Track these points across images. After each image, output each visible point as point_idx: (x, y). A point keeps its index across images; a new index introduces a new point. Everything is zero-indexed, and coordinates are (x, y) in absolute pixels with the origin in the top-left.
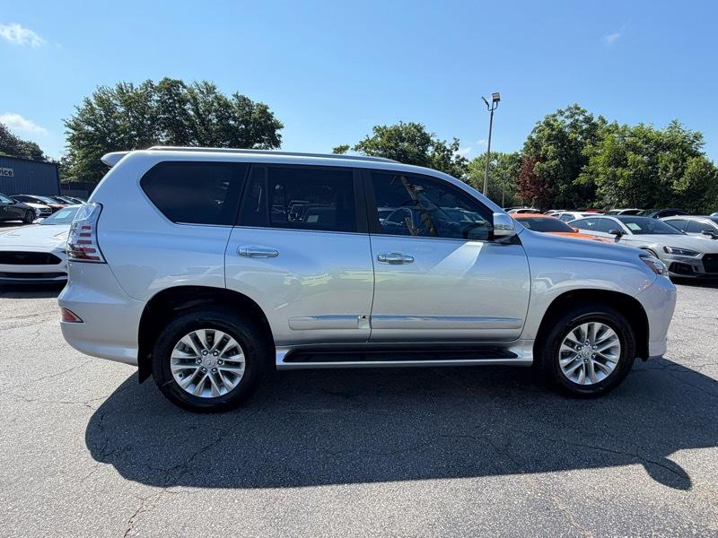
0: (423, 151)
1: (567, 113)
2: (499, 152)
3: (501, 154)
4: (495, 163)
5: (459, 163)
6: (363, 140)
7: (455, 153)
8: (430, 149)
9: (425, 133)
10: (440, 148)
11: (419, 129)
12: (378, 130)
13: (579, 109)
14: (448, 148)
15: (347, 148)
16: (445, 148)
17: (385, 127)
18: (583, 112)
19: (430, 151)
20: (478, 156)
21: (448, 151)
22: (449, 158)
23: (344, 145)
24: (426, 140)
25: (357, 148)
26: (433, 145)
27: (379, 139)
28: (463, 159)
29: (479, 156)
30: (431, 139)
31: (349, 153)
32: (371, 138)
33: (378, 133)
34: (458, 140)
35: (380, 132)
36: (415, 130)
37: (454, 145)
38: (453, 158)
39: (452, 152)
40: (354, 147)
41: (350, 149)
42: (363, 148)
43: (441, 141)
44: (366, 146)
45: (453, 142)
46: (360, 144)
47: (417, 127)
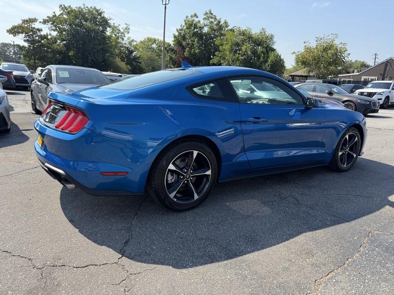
0: (103, 31)
2: (157, 38)
3: (158, 40)
4: (154, 46)
5: (130, 43)
6: (51, 16)
7: (127, 35)
8: (108, 29)
9: (103, 17)
10: (114, 29)
11: (100, 13)
12: (63, 8)
13: (212, 14)
14: (122, 31)
15: (34, 20)
16: (119, 30)
17: (70, 7)
19: (108, 32)
20: (142, 39)
21: (122, 33)
22: (123, 39)
24: (105, 23)
25: (45, 22)
26: (110, 27)
27: (65, 16)
28: (133, 41)
29: (144, 39)
30: (109, 21)
31: (37, 25)
32: (57, 15)
33: (64, 11)
34: (129, 25)
35: (65, 11)
36: (96, 13)
37: (126, 29)
38: (125, 39)
39: (124, 35)
40: (42, 21)
41: (38, 22)
42: (51, 22)
43: (116, 25)
44: (53, 21)
45: (125, 26)
46: (47, 19)
47: (97, 11)
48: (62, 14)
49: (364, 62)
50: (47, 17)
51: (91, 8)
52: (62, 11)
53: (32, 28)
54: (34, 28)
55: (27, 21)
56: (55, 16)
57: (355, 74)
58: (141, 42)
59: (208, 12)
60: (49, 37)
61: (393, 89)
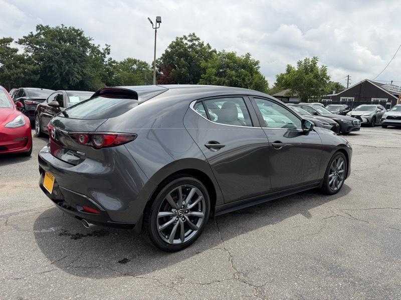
0: (84, 52)
1: (189, 38)
2: (137, 59)
3: (139, 61)
4: (135, 67)
5: (110, 64)
6: (27, 35)
7: (107, 55)
8: (89, 50)
9: (84, 38)
10: (94, 49)
11: (79, 33)
13: (195, 37)
14: (102, 51)
15: (10, 40)
16: (99, 51)
17: (47, 27)
18: (198, 39)
20: (123, 60)
21: (102, 54)
22: (103, 61)
23: (7, 37)
24: (85, 43)
25: (21, 42)
26: (90, 47)
27: (42, 36)
28: (114, 62)
29: (124, 60)
30: (90, 42)
31: (12, 45)
32: (34, 34)
33: (41, 31)
34: (109, 46)
35: (43, 31)
36: (75, 34)
37: (106, 49)
38: (106, 60)
39: (105, 55)
40: (17, 40)
41: (13, 41)
42: (28, 43)
43: (96, 45)
44: (29, 40)
45: (105, 47)
46: (23, 38)
47: (77, 31)
48: (39, 34)
49: (338, 83)
50: (24, 37)
51: (70, 28)
52: (39, 31)
53: (7, 47)
54: (9, 48)
55: (2, 40)
56: (32, 36)
57: (333, 95)
58: (121, 63)
59: (192, 34)
60: (26, 58)
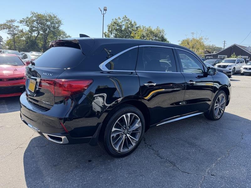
0: (59, 27)
9: (58, 19)
15: (15, 21)
17: (37, 12)
23: (13, 19)
25: (21, 22)
27: (34, 18)
35: (34, 15)
42: (25, 22)
51: (50, 13)
52: (32, 15)
54: (14, 26)
55: (10, 21)
57: (214, 54)
59: (124, 17)
60: (24, 31)
61: (237, 63)
